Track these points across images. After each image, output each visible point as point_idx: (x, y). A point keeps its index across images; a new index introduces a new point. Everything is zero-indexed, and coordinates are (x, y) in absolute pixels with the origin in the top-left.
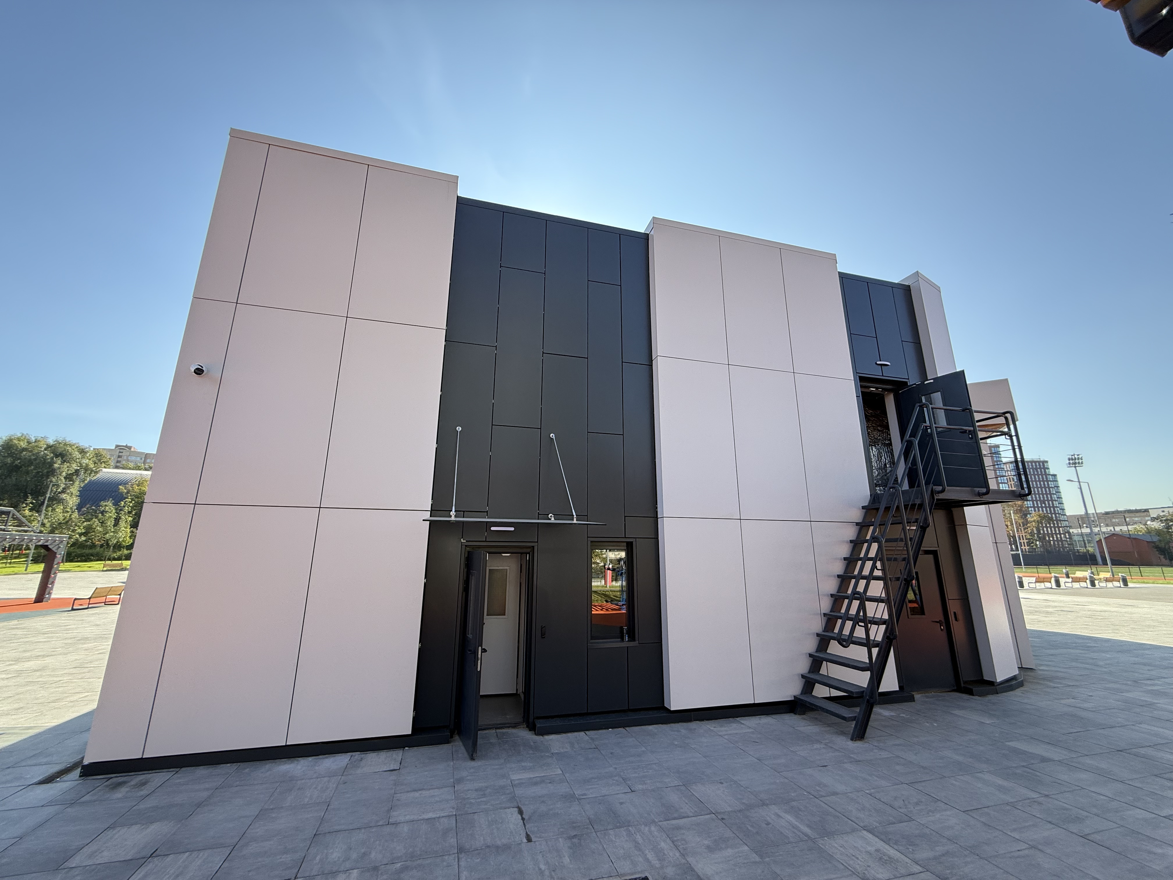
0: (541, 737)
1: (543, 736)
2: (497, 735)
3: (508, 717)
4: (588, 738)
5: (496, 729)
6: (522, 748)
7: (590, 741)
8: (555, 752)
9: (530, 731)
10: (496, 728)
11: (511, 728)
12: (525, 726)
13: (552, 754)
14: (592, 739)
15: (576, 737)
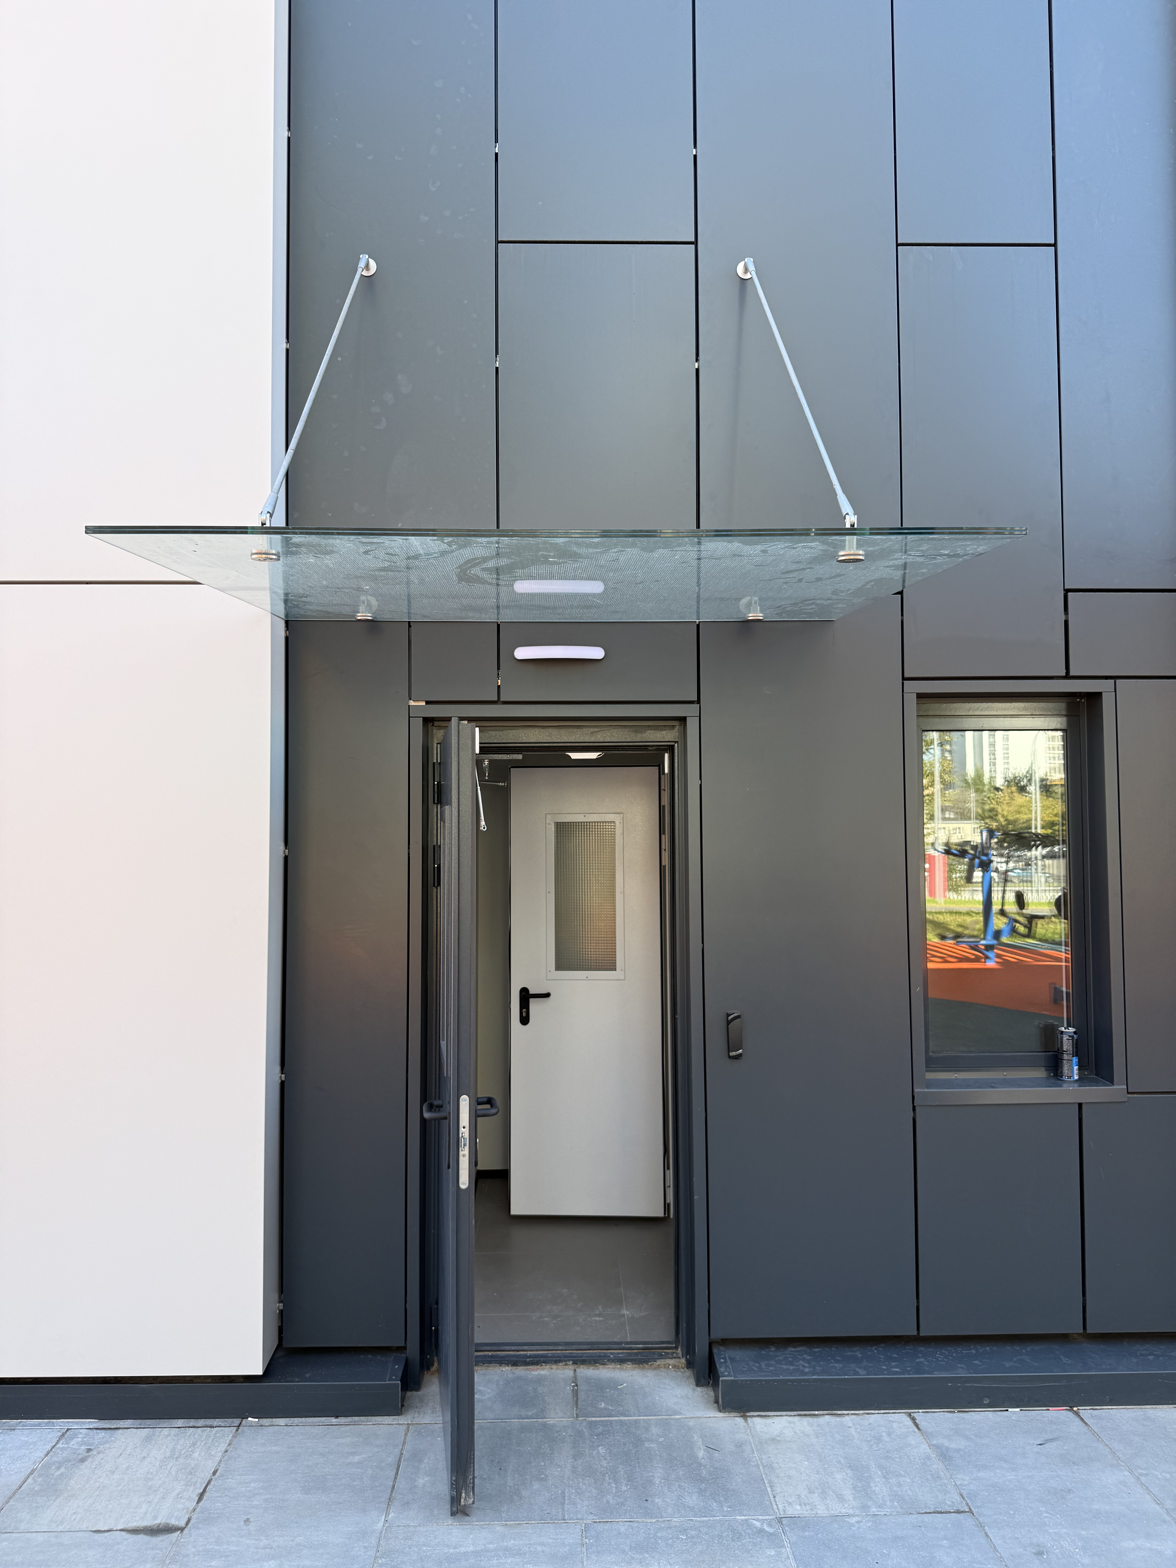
0: (740, 1421)
1: (745, 1417)
2: (575, 1393)
3: (625, 1312)
4: (924, 1448)
5: (575, 1363)
6: (658, 1474)
7: (937, 1466)
8: (790, 1512)
9: (698, 1384)
10: (579, 1361)
11: (629, 1366)
12: (683, 1361)
13: (780, 1520)
14: (944, 1455)
15: (879, 1439)
